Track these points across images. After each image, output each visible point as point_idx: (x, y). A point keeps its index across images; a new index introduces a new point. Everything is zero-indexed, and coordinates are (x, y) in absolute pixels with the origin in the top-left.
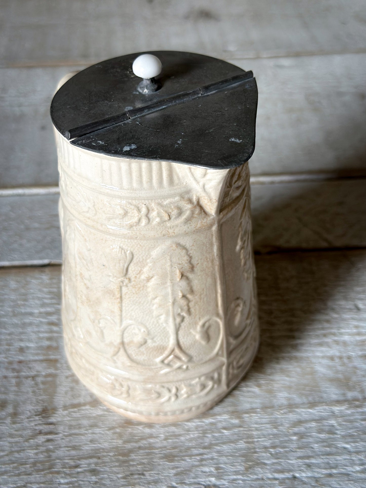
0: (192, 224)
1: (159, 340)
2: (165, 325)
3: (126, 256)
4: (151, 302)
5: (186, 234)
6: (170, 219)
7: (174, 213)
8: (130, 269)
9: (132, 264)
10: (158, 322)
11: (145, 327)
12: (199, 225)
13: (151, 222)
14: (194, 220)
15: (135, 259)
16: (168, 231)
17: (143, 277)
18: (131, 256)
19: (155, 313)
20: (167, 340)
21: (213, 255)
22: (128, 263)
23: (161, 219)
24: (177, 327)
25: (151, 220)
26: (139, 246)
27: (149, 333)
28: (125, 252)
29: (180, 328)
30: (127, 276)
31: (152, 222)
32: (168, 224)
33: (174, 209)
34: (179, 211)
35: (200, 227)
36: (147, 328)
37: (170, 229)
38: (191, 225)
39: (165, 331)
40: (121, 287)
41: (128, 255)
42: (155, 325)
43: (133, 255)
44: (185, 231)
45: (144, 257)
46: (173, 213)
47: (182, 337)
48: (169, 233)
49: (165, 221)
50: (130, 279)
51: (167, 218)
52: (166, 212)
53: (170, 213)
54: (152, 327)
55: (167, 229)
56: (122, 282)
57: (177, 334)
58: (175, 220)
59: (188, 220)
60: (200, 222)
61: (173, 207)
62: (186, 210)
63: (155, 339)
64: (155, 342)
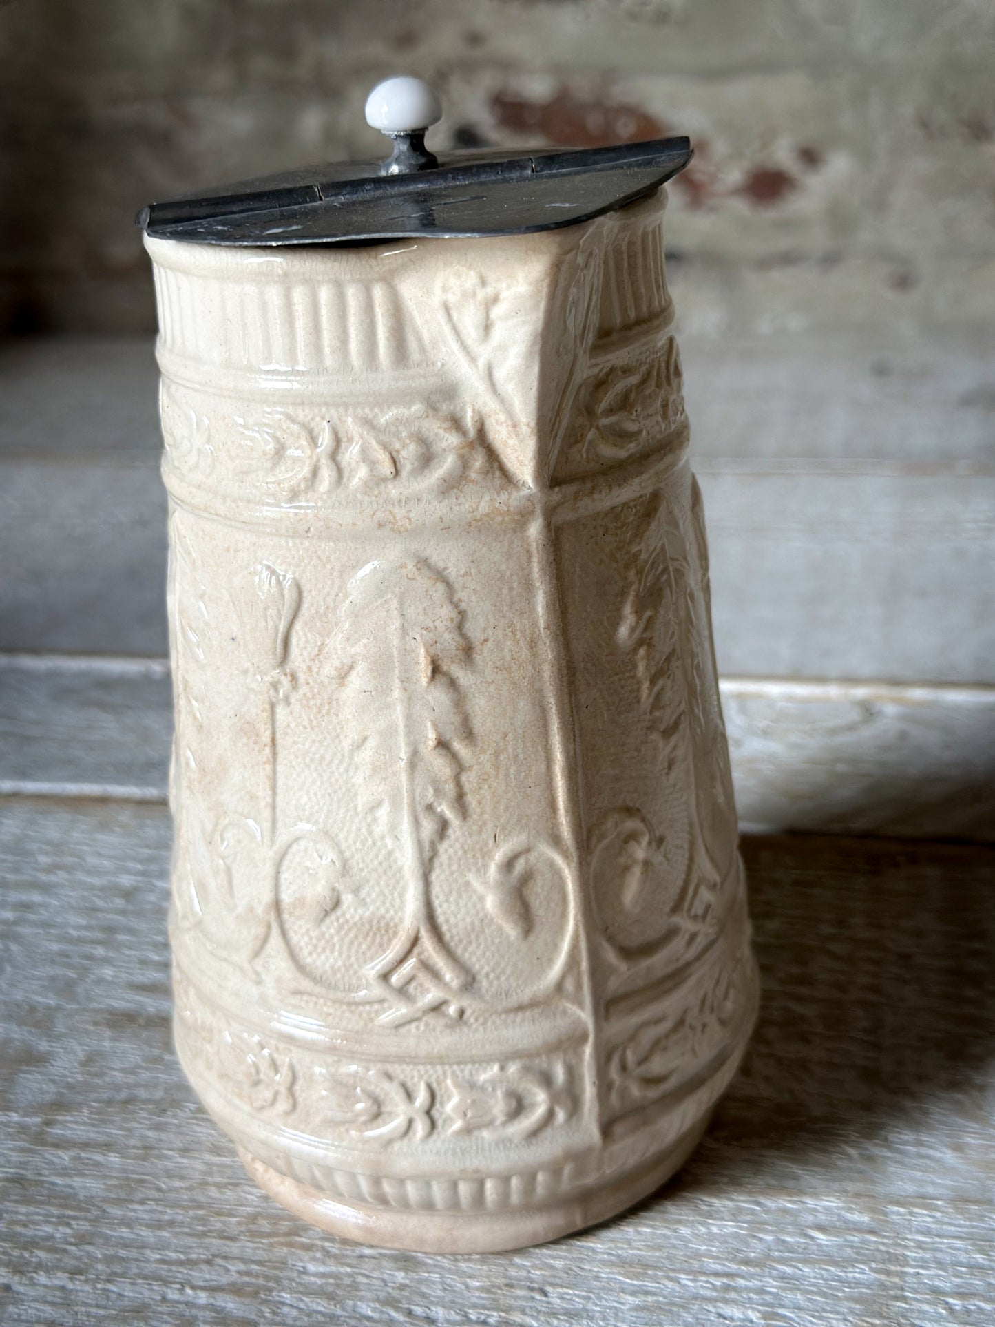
0: (462, 500)
1: (373, 895)
2: (389, 841)
3: (283, 596)
4: (351, 758)
5: (445, 528)
6: (397, 473)
7: (409, 453)
8: (294, 640)
9: (298, 626)
10: (370, 833)
11: (336, 845)
12: (484, 507)
13: (345, 480)
14: (469, 489)
15: (305, 606)
16: (391, 513)
17: (329, 670)
18: (295, 595)
19: (362, 801)
20: (398, 902)
21: (534, 625)
22: (289, 618)
23: (371, 470)
24: (427, 854)
25: (346, 473)
26: (315, 560)
27: (345, 870)
28: (279, 583)
29: (437, 863)
30: (288, 668)
31: (349, 479)
32: (394, 490)
33: (407, 441)
34: (424, 451)
35: (487, 515)
36: (341, 852)
37: (397, 508)
38: (459, 502)
39: (390, 867)
40: (273, 707)
41: (286, 592)
42: (363, 844)
43: (300, 593)
44: (441, 518)
45: (329, 600)
46: (404, 453)
47: (442, 897)
48: (395, 518)
49: (384, 480)
50: (294, 678)
51: (386, 468)
52: (385, 447)
53: (398, 452)
54: (353, 849)
55: (390, 507)
56: (275, 686)
57: (427, 883)
58: (412, 479)
59: (452, 485)
60: (487, 497)
61: (404, 434)
62: (444, 450)
63: (363, 893)
64: (363, 903)
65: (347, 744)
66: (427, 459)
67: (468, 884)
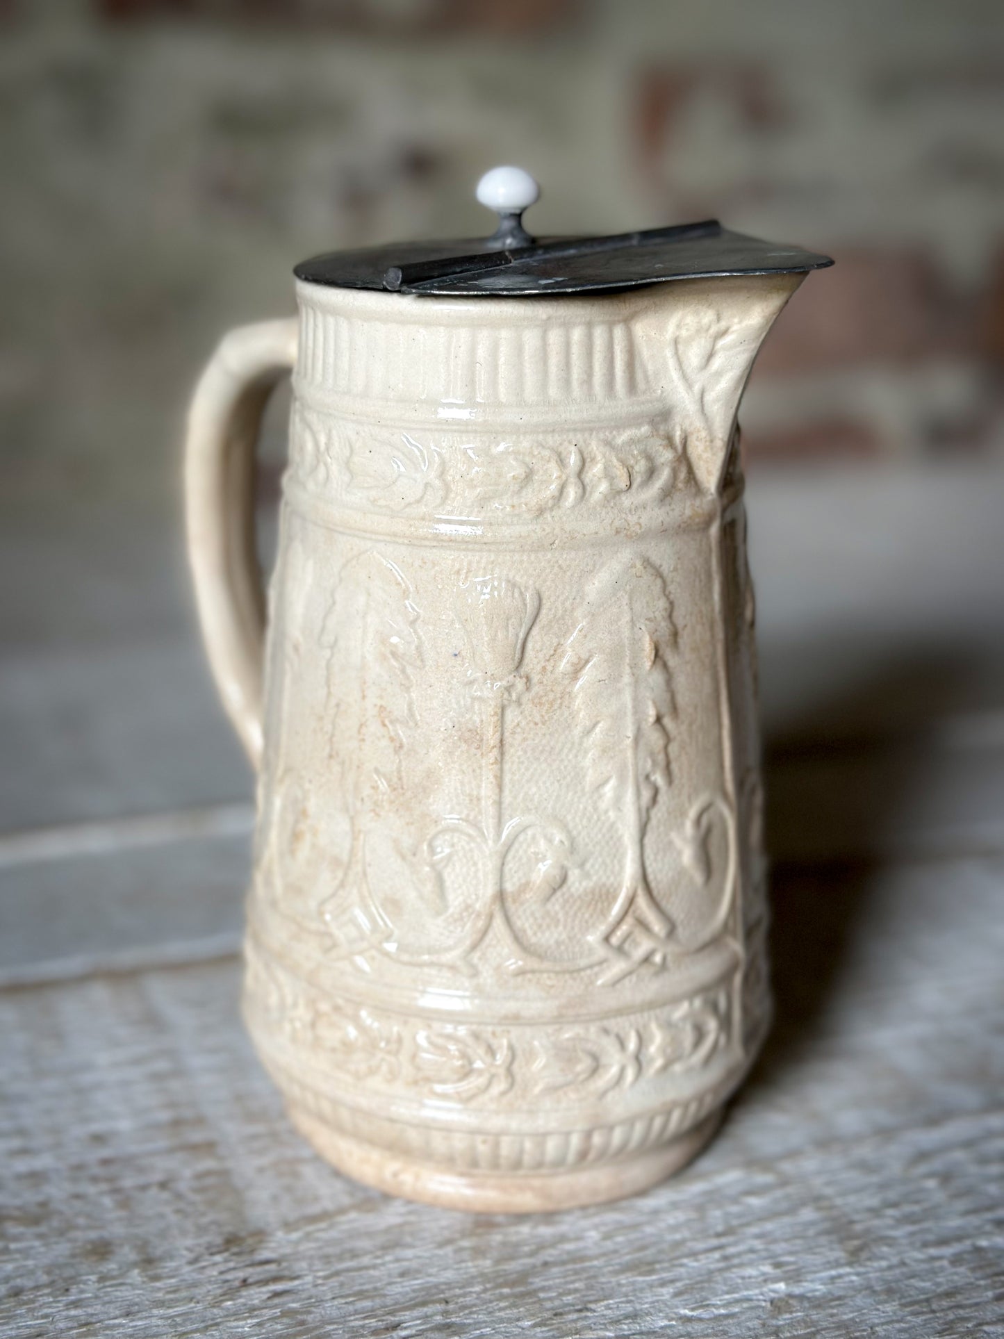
0: (673, 506)
1: (597, 867)
2: (613, 815)
3: (525, 605)
4: (581, 744)
5: (663, 531)
6: (630, 487)
7: (641, 466)
8: (530, 645)
9: (535, 632)
10: (596, 809)
11: (565, 827)
12: (688, 512)
13: (587, 495)
14: (677, 496)
15: (543, 611)
16: (626, 520)
17: (563, 665)
18: (536, 604)
19: (591, 777)
20: (617, 868)
22: (529, 626)
23: (611, 485)
24: (644, 819)
25: (588, 488)
26: (556, 569)
27: (573, 849)
28: (521, 593)
29: (649, 827)
30: (523, 669)
31: (591, 493)
32: (626, 501)
33: (639, 458)
34: (651, 465)
35: (690, 518)
36: (569, 832)
37: (630, 516)
38: (672, 508)
39: (612, 837)
40: (503, 710)
41: (528, 600)
42: (589, 820)
43: (540, 600)
44: (662, 522)
45: (568, 604)
46: (637, 468)
47: (652, 857)
48: (629, 524)
49: (619, 492)
50: (528, 679)
51: (623, 483)
52: (623, 462)
53: (632, 467)
54: (580, 827)
55: (624, 516)
56: (509, 690)
57: (642, 847)
58: (640, 490)
59: (667, 494)
60: (688, 503)
61: (636, 452)
62: (663, 464)
63: (588, 866)
64: (587, 876)
65: (577, 731)
66: (651, 472)
67: (670, 843)
